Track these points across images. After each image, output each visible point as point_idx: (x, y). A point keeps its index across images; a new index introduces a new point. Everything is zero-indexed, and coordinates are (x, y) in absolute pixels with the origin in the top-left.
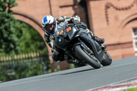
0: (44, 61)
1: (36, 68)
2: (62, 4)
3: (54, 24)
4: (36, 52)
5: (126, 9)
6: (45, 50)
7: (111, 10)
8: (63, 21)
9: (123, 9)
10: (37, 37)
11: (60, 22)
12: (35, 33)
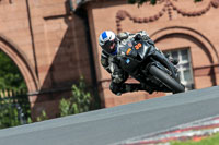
0: (20, 103)
1: (7, 115)
2: (49, 14)
3: (115, 41)
4: (8, 90)
5: (151, 20)
6: (21, 87)
7: (126, 23)
8: (126, 38)
9: (145, 21)
10: (8, 66)
11: (122, 39)
12: (6, 60)
